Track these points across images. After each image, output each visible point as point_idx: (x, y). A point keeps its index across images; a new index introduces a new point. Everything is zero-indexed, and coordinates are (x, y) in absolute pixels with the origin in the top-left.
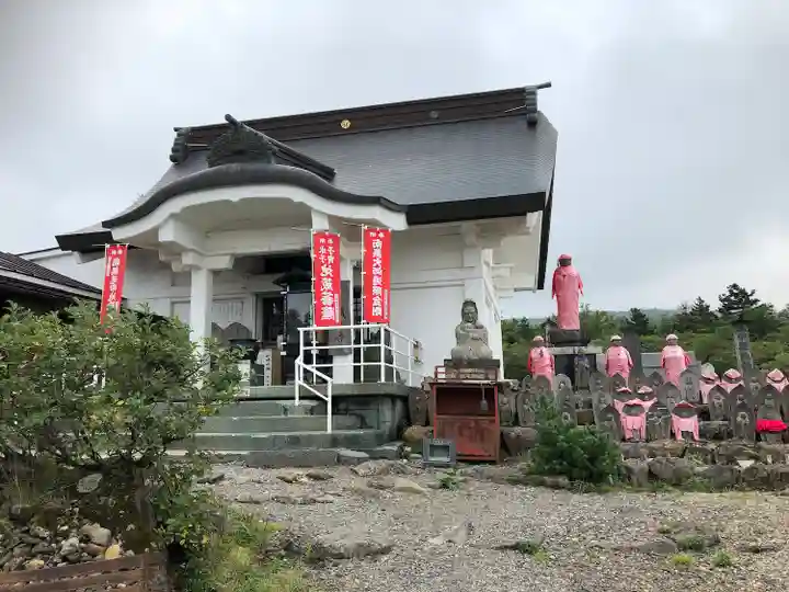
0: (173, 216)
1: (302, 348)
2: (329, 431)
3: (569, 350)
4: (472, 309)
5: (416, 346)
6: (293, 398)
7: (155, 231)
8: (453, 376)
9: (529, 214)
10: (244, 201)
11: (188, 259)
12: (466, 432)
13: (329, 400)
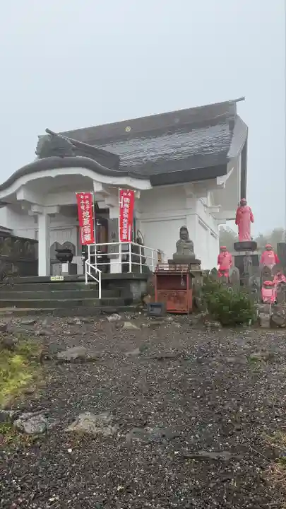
0: (23, 185)
1: (89, 255)
2: (100, 297)
3: (243, 253)
4: (185, 232)
5: (159, 253)
6: (84, 281)
7: (14, 195)
8: (172, 269)
9: (218, 178)
10: (58, 177)
11: (35, 209)
12: (172, 298)
13: (100, 281)
